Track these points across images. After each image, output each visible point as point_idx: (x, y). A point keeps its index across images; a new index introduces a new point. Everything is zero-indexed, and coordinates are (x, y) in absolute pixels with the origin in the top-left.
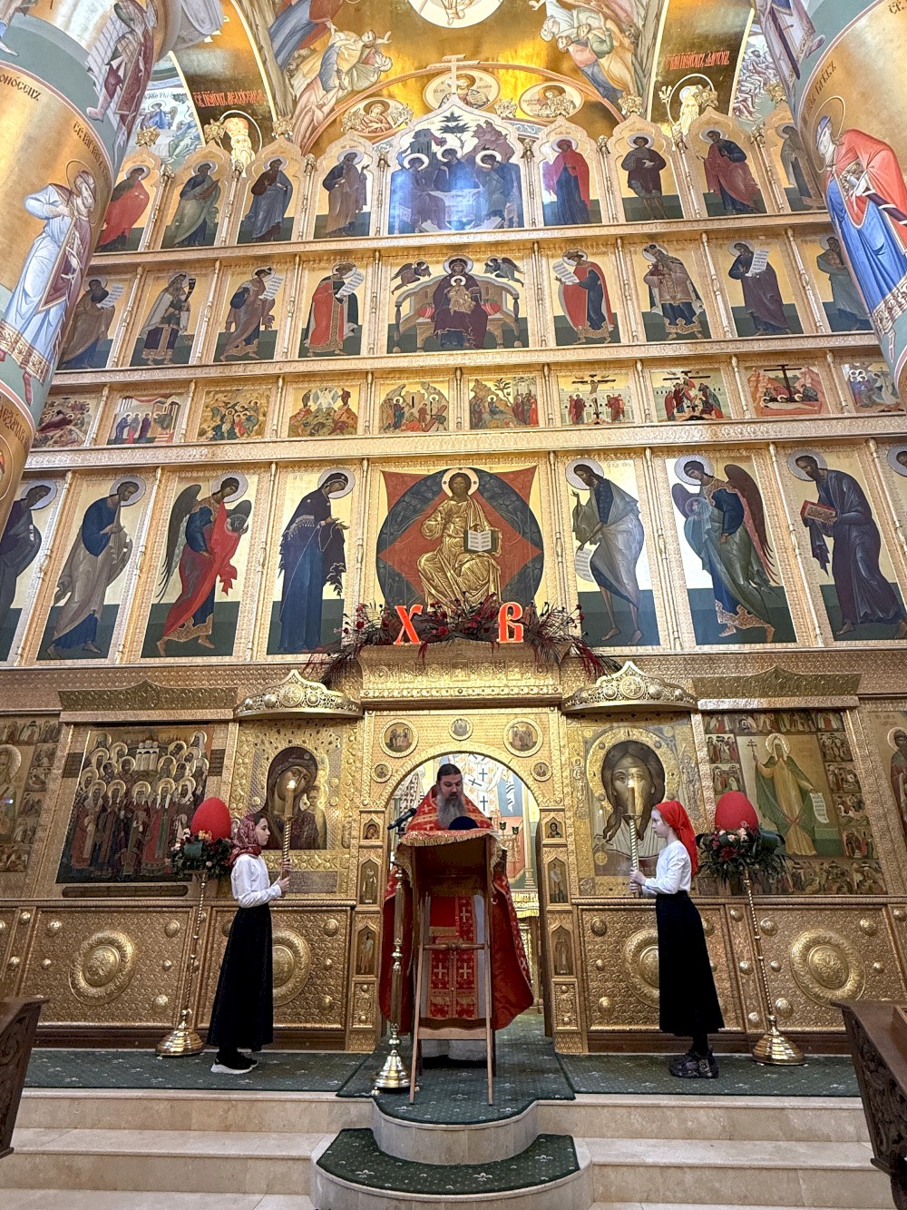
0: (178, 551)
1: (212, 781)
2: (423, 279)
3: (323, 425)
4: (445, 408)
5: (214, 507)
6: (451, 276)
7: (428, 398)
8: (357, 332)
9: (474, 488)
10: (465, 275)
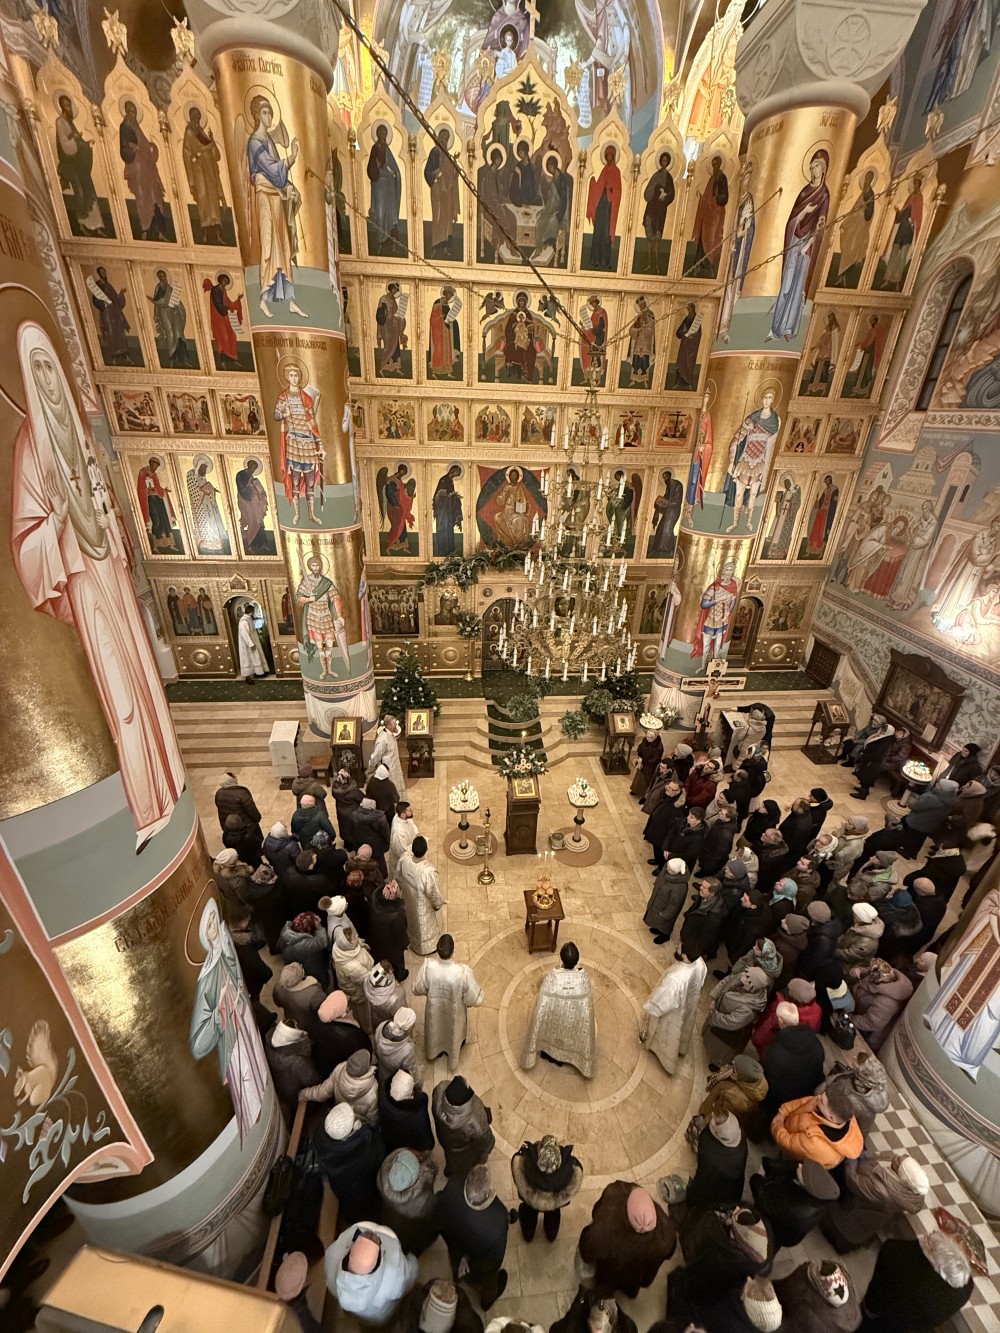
0: (385, 505)
1: (420, 604)
2: (501, 311)
3: (445, 432)
4: (509, 426)
5: (397, 481)
6: (517, 311)
7: (502, 417)
8: (460, 357)
9: (520, 478)
10: (526, 311)
